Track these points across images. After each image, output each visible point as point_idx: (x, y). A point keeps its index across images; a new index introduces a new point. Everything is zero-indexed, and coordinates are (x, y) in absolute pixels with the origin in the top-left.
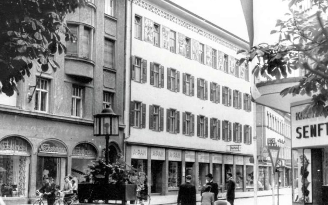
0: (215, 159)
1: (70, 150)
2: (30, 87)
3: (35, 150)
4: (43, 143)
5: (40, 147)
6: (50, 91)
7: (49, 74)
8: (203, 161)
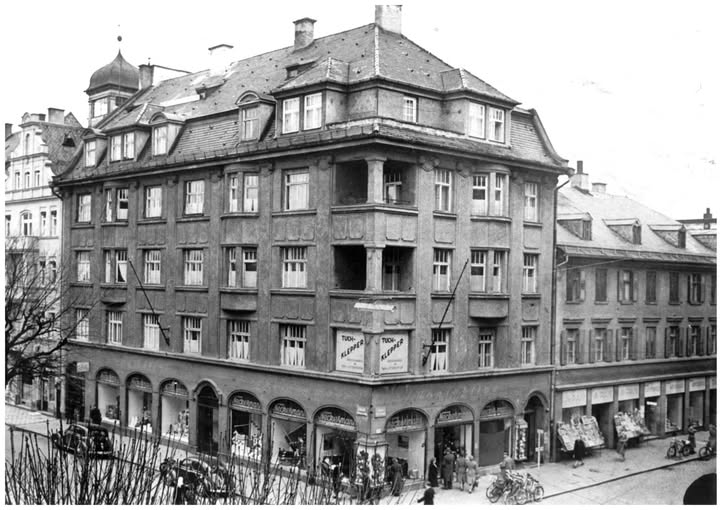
0: (693, 385)
1: (477, 413)
2: (424, 346)
3: (431, 423)
4: (442, 412)
5: (438, 416)
6: (450, 343)
7: (449, 323)
8: (674, 391)
